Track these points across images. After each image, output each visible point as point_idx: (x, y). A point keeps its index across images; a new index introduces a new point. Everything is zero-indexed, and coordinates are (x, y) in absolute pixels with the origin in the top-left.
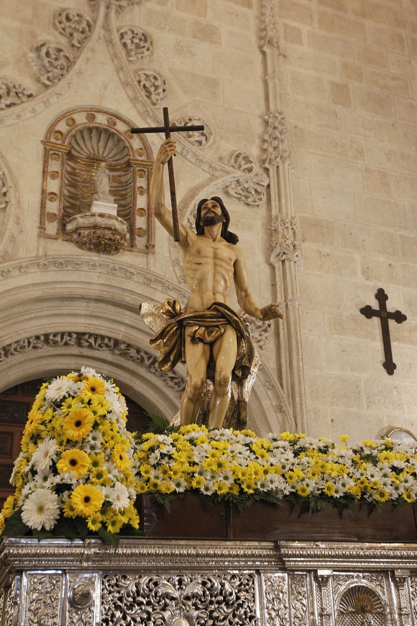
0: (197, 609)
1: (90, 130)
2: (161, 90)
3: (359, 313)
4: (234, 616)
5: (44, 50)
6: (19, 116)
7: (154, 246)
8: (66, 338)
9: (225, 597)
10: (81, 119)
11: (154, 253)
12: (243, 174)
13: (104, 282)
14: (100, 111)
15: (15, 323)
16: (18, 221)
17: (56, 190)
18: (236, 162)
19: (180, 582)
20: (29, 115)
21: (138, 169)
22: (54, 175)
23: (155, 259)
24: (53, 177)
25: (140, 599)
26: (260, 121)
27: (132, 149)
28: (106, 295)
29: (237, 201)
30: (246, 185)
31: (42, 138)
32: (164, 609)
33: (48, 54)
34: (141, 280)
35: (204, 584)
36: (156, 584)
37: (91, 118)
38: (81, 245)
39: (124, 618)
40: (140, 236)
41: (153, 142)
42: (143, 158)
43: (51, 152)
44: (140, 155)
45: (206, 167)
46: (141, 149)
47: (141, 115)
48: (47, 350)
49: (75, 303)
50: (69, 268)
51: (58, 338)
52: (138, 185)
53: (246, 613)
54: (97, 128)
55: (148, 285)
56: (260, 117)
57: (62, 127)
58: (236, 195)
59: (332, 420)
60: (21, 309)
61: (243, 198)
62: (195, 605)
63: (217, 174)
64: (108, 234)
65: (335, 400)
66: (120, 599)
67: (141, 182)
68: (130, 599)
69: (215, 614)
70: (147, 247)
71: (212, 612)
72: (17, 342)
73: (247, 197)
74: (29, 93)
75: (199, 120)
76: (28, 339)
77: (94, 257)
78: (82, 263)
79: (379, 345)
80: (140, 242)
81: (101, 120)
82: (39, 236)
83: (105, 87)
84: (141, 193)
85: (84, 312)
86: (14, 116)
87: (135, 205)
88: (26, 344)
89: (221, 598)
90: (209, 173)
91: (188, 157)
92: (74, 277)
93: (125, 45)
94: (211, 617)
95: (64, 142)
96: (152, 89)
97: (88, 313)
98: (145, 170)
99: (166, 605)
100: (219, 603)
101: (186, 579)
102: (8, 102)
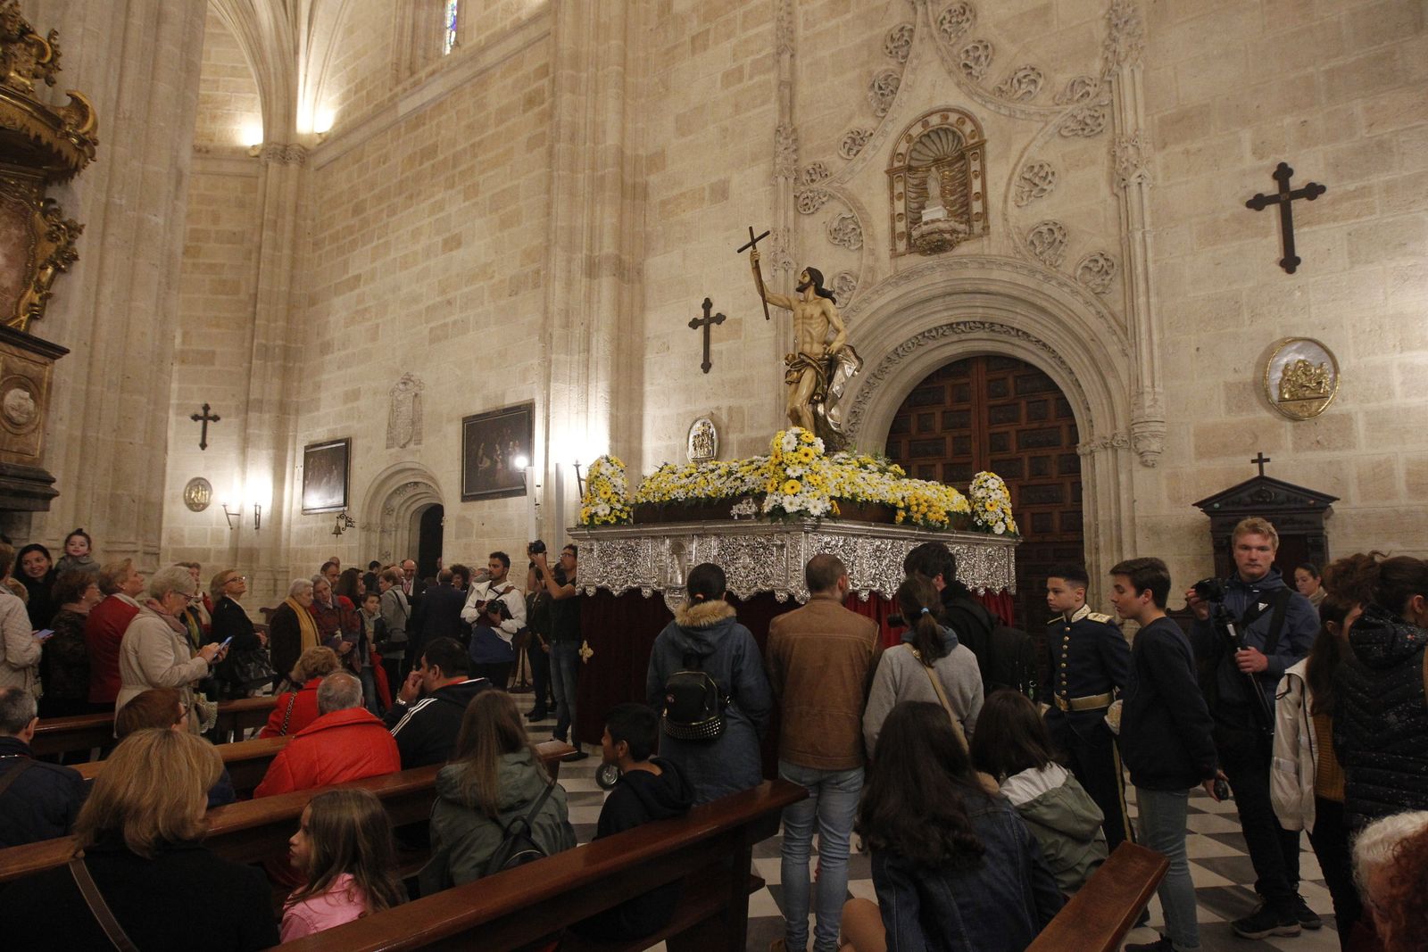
1: (928, 135)
2: (983, 58)
3: (1246, 209)
5: (876, 85)
6: (864, 159)
7: (989, 227)
8: (940, 331)
10: (917, 131)
11: (988, 234)
12: (1076, 105)
13: (945, 279)
14: (932, 114)
15: (892, 333)
16: (872, 252)
17: (902, 211)
18: (1072, 90)
20: (872, 153)
21: (971, 153)
22: (900, 196)
23: (990, 239)
24: (899, 198)
26: (1104, 22)
27: (964, 135)
28: (949, 290)
29: (1076, 138)
30: (1080, 118)
31: (885, 169)
33: (880, 88)
34: (976, 265)
35: (626, 543)
37: (926, 124)
38: (923, 252)
40: (977, 221)
41: (983, 119)
42: (976, 140)
43: (895, 176)
44: (973, 138)
45: (1038, 118)
46: (972, 131)
47: (967, 95)
48: (932, 344)
49: (934, 302)
50: (915, 277)
51: (934, 333)
52: (973, 169)
53: (637, 554)
54: (932, 131)
55: (983, 267)
56: (1104, 17)
57: (903, 148)
58: (1070, 134)
59: (1198, 349)
60: (893, 321)
61: (1080, 132)
63: (1050, 118)
64: (936, 236)
65: (1202, 325)
67: (975, 166)
69: (629, 555)
70: (983, 229)
72: (901, 346)
73: (1083, 129)
74: (868, 133)
75: (1025, 69)
76: (910, 340)
77: (931, 260)
78: (923, 270)
79: (1275, 240)
80: (978, 227)
81: (935, 120)
82: (891, 258)
83: (934, 86)
84: (976, 177)
85: (942, 308)
86: (861, 161)
87: (971, 191)
88: (910, 345)
90: (1042, 121)
91: (1018, 116)
92: (921, 283)
93: (945, 31)
95: (904, 163)
96: (972, 64)
97: (944, 307)
98: (978, 151)
102: (854, 152)
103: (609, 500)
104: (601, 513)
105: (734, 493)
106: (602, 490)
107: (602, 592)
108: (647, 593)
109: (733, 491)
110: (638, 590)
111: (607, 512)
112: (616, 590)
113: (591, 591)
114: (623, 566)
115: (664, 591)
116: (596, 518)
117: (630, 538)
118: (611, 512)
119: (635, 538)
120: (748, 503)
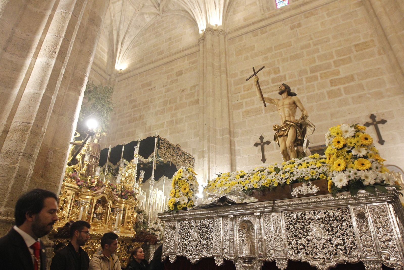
0: (199, 229)
4: (208, 232)
9: (206, 226)
19: (195, 222)
25: (186, 227)
32: (192, 230)
35: (201, 222)
36: (190, 223)
39: (183, 232)
53: (211, 230)
62: (198, 228)
66: (182, 227)
68: (184, 227)
69: (203, 231)
71: (202, 230)
89: (205, 226)
94: (202, 232)
99: (192, 229)
100: (204, 228)
101: (197, 221)
103: (187, 193)
104: (182, 203)
105: (285, 182)
106: (183, 187)
107: (182, 260)
108: (219, 262)
109: (283, 181)
110: (212, 259)
111: (186, 201)
112: (193, 259)
113: (172, 259)
114: (198, 240)
115: (236, 260)
116: (178, 207)
117: (204, 218)
118: (188, 202)
119: (208, 218)
120: (308, 185)
